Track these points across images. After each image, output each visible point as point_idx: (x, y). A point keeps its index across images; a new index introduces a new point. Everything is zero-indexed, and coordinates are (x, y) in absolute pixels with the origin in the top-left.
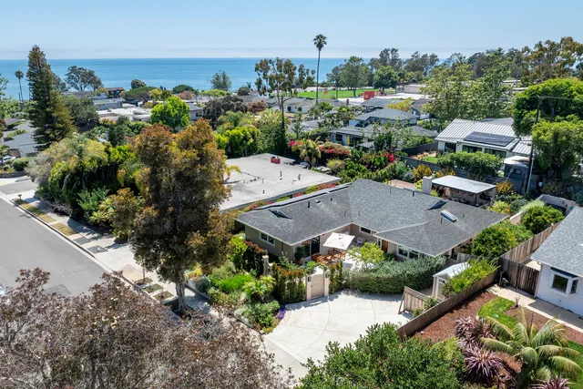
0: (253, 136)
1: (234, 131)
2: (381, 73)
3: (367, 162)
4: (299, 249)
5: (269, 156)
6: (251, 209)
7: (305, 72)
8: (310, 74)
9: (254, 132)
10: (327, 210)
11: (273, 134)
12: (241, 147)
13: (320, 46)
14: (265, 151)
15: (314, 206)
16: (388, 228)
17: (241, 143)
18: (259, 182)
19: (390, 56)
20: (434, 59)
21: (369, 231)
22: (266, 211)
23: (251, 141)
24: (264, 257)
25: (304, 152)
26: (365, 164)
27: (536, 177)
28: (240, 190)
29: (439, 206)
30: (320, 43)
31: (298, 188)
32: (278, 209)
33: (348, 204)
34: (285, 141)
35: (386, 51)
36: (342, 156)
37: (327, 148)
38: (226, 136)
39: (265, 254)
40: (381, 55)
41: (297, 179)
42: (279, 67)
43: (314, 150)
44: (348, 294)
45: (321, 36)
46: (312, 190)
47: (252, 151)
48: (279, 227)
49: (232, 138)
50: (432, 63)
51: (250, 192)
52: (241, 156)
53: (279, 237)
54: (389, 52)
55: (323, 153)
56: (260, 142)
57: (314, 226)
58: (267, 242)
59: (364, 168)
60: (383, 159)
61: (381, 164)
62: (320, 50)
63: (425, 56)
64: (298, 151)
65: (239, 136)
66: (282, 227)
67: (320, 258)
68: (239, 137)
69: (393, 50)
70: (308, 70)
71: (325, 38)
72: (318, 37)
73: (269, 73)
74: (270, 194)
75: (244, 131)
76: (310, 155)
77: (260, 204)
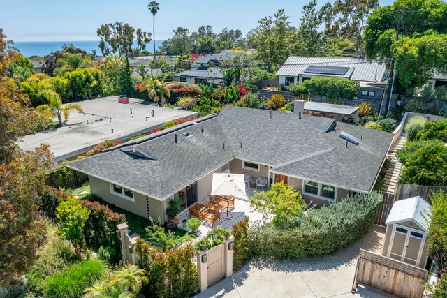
0: (97, 78)
1: (75, 72)
2: (202, 41)
3: (220, 97)
4: (172, 202)
5: (115, 98)
6: (96, 153)
7: (143, 35)
8: (147, 37)
9: (97, 74)
10: (200, 143)
11: (119, 77)
12: (83, 90)
13: (154, 11)
14: (112, 94)
15: (183, 140)
16: (285, 160)
17: (84, 85)
18: (106, 122)
19: (206, 31)
20: (238, 33)
21: (256, 166)
22: (118, 153)
23: (95, 82)
24: (120, 226)
25: (153, 91)
26: (217, 99)
27: (396, 96)
28: (83, 132)
29: (332, 129)
30: (153, 9)
31: (154, 125)
32: (134, 149)
33: (223, 135)
34: (131, 84)
35: (203, 27)
36: (193, 94)
37: (175, 88)
38: (66, 78)
39: (120, 221)
40: (199, 31)
41: (150, 116)
42: (119, 29)
43: (162, 89)
44: (260, 267)
45: (154, 3)
46: (171, 124)
47: (96, 93)
48: (139, 173)
49: (74, 79)
50: (237, 36)
51: (95, 133)
52: (85, 99)
53: (141, 188)
54: (205, 28)
55: (171, 92)
56: (105, 85)
57: (189, 167)
58: (123, 196)
59: (217, 102)
60: (235, 92)
61: (234, 97)
62: (154, 14)
63: (232, 31)
64: (146, 92)
65: (80, 77)
66: (143, 173)
67: (203, 211)
68: (80, 79)
69: (208, 26)
70: (145, 34)
71: (157, 4)
72: (152, 3)
73: (111, 36)
74: (120, 133)
75: (85, 73)
76: (159, 94)
77: (108, 144)
